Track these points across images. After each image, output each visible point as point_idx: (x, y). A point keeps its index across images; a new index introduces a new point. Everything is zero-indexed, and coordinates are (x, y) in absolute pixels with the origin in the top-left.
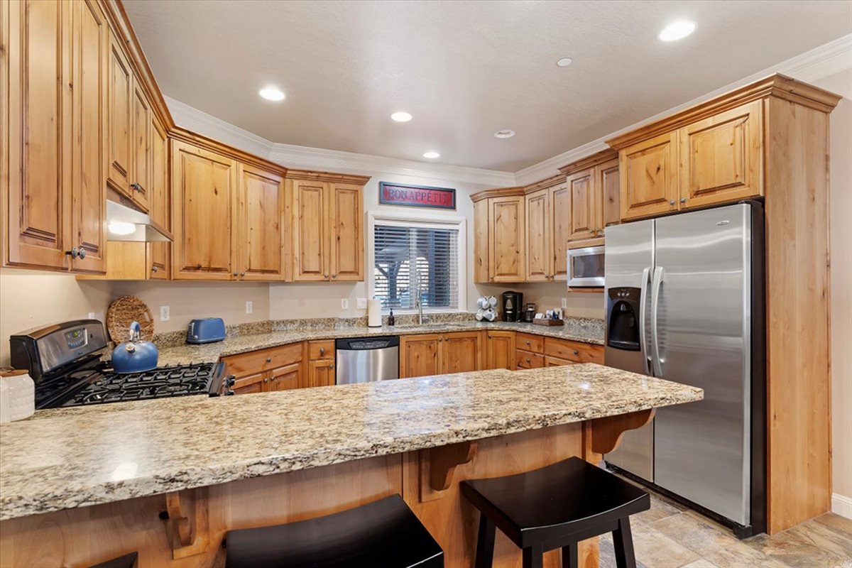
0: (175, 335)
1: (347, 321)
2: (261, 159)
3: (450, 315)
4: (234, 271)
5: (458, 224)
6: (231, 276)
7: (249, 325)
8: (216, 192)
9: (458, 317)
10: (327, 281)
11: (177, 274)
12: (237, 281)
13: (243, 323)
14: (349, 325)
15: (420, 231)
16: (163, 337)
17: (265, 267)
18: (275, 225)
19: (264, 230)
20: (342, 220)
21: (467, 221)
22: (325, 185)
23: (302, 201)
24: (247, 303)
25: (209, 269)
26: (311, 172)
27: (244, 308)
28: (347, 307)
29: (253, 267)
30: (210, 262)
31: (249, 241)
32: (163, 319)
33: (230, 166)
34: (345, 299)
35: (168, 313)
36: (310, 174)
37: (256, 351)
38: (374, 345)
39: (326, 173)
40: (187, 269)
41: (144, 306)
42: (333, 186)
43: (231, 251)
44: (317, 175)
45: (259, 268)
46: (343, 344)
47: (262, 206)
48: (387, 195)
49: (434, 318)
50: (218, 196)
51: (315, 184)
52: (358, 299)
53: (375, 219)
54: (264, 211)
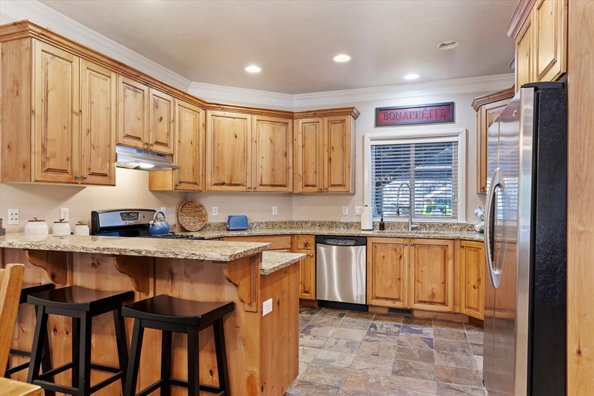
0: (220, 224)
1: (346, 224)
2: (270, 110)
3: (444, 224)
4: (249, 185)
5: (458, 136)
6: (246, 189)
7: (273, 222)
8: (236, 137)
9: (454, 227)
10: (321, 192)
11: (210, 187)
12: (252, 192)
13: (269, 220)
14: (347, 228)
15: (418, 146)
16: (213, 225)
17: (274, 182)
18: (284, 153)
19: (274, 158)
20: (333, 144)
21: (467, 132)
22: (320, 120)
23: (305, 133)
24: (274, 207)
25: (230, 185)
26: (310, 112)
27: (271, 211)
28: (347, 213)
29: (264, 183)
30: (231, 180)
31: (260, 165)
32: (214, 214)
33: (246, 119)
34: (346, 207)
35: (217, 211)
36: (309, 113)
37: (248, 236)
38: (345, 243)
39: (320, 111)
40: (217, 184)
41: (201, 206)
42: (326, 119)
43: (247, 173)
44: (314, 113)
45: (269, 183)
46: (324, 240)
47: (272, 141)
48: (384, 117)
49: (428, 226)
50: (237, 139)
51: (313, 120)
52: (356, 207)
53: (371, 140)
54: (274, 145)
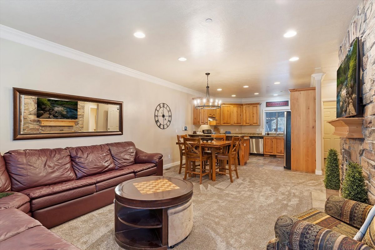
1: (258, 134)
2: (237, 104)
4: (231, 123)
7: (237, 133)
10: (251, 125)
11: (222, 124)
12: (232, 125)
17: (238, 123)
18: (240, 115)
19: (237, 116)
20: (254, 112)
23: (246, 109)
25: (227, 123)
27: (236, 130)
28: (258, 131)
29: (235, 123)
31: (234, 118)
33: (230, 107)
34: (258, 129)
38: (257, 138)
39: (250, 103)
40: (223, 123)
41: (219, 129)
42: (252, 106)
43: (231, 120)
44: (248, 104)
46: (251, 137)
47: (237, 112)
48: (269, 104)
50: (228, 112)
51: (249, 106)
52: (260, 129)
53: (265, 111)
